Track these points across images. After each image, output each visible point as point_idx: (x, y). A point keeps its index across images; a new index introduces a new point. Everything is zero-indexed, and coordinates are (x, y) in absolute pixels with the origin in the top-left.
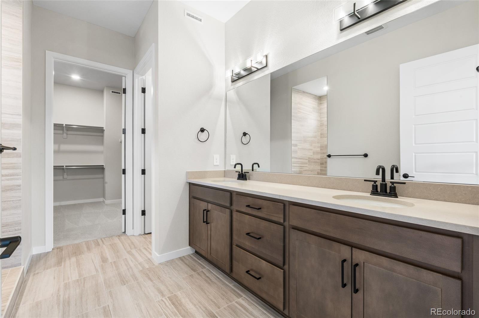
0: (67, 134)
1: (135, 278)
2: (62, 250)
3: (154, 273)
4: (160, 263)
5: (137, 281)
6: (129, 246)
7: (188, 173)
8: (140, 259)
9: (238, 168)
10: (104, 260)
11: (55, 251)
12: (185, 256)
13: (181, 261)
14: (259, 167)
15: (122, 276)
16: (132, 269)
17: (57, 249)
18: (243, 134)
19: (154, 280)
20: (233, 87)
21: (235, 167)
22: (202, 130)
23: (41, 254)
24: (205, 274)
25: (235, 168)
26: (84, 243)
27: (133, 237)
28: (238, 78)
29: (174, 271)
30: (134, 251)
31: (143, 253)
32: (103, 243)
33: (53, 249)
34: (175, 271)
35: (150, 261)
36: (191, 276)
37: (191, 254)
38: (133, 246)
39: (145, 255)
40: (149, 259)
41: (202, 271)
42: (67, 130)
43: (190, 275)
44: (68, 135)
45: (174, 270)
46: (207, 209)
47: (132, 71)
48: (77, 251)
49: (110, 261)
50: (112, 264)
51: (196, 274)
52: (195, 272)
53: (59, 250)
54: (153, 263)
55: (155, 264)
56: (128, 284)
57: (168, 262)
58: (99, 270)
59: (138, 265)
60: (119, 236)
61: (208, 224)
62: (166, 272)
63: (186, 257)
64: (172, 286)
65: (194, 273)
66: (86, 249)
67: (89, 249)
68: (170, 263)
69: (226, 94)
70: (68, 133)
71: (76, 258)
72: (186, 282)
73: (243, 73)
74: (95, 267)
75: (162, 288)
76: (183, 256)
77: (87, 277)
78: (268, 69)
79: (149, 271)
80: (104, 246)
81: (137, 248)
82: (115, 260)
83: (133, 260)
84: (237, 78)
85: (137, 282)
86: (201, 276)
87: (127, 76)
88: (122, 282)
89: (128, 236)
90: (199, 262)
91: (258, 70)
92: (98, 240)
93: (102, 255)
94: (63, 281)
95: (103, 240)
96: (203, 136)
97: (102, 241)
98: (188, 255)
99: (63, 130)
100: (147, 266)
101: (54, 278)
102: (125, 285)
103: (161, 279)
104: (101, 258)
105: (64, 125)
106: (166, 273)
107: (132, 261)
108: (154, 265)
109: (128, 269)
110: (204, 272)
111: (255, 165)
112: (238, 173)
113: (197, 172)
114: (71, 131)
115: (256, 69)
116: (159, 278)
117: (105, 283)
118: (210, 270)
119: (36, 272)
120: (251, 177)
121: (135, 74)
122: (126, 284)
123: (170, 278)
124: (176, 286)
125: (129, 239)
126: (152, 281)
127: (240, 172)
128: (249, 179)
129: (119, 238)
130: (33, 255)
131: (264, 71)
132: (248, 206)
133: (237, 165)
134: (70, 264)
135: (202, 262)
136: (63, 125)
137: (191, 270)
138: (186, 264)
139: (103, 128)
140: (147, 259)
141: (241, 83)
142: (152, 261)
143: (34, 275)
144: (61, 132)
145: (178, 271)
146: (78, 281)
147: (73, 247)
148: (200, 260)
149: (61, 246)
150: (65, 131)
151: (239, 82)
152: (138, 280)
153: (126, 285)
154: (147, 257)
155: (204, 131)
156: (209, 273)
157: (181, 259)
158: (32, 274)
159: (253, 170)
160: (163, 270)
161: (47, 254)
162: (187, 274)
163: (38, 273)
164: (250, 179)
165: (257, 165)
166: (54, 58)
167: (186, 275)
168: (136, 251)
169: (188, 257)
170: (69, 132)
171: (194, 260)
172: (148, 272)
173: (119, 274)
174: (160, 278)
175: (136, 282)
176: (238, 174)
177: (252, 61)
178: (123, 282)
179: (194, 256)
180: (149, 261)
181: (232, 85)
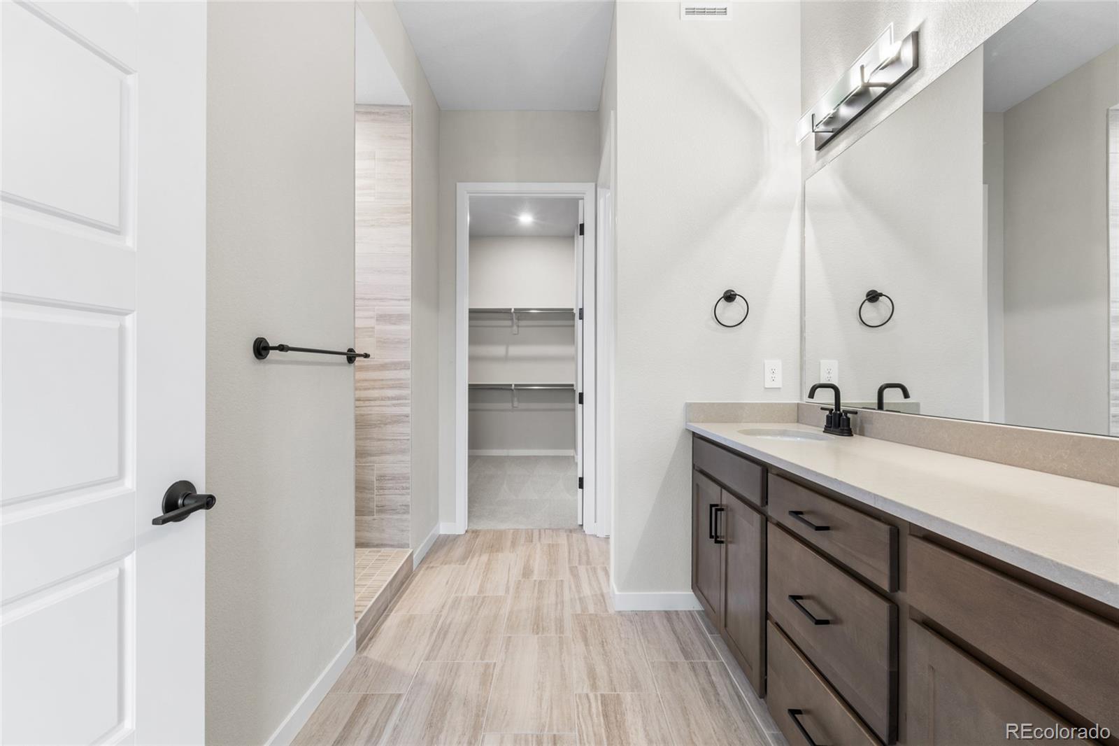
0: (518, 326)
1: (560, 629)
2: (477, 536)
3: (599, 630)
4: (620, 612)
5: (561, 635)
6: (580, 556)
7: (689, 406)
8: (587, 591)
9: (826, 397)
10: (527, 572)
11: (468, 535)
12: (681, 611)
13: (665, 621)
14: (906, 395)
15: (540, 614)
16: (563, 605)
17: (473, 532)
18: (868, 295)
19: (592, 645)
20: (820, 162)
21: (811, 395)
22: (730, 297)
23: (449, 536)
24: (709, 673)
25: (813, 398)
26: (512, 531)
27: (592, 538)
28: (836, 129)
29: (640, 640)
30: (582, 570)
31: (597, 577)
32: (540, 538)
33: (466, 531)
34: (642, 641)
35: (602, 601)
36: (674, 666)
37: (697, 611)
38: (584, 558)
39: (600, 584)
40: (602, 595)
41: (704, 662)
42: (518, 319)
43: (672, 663)
44: (520, 329)
45: (641, 637)
46: (718, 503)
47: (593, 184)
48: (495, 544)
49: (535, 578)
50: (535, 585)
51: (686, 665)
52: (686, 659)
53: (474, 534)
54: (606, 606)
55: (609, 610)
56: (542, 634)
57: (636, 613)
58: (511, 590)
59: (578, 602)
60: (571, 531)
61: (722, 545)
62: (623, 636)
63: (681, 614)
64: (621, 672)
65: (683, 659)
66: (509, 543)
67: (514, 544)
68: (641, 619)
69: (804, 188)
70: (520, 324)
71: (490, 555)
72: (656, 676)
73: (847, 112)
74: (508, 581)
75: (601, 669)
76: (677, 611)
77: (488, 597)
78: (923, 75)
79: (591, 620)
80: (538, 545)
81: (591, 565)
82: (544, 579)
83: (573, 587)
84: (832, 134)
85: (560, 637)
86: (696, 675)
87: (585, 196)
88: (535, 627)
89: (586, 535)
90: (706, 638)
91: (890, 88)
92: (534, 531)
93: (528, 561)
94: (456, 593)
95: (542, 531)
96: (731, 312)
97: (540, 534)
98: (689, 611)
99: (512, 319)
100: (591, 609)
101: (447, 583)
102: (537, 634)
103: (606, 648)
104: (524, 568)
105: (513, 310)
106: (621, 639)
107: (570, 588)
108: (607, 611)
109: (557, 604)
110: (709, 666)
111: (887, 392)
112: (828, 412)
113: (713, 404)
114: (525, 319)
115: (883, 89)
116: (603, 644)
117: (508, 619)
118: (726, 669)
119: (431, 565)
120: (867, 426)
121: (598, 189)
122: (540, 633)
123: (625, 653)
124: (629, 675)
125: (585, 541)
126: (587, 645)
127: (832, 410)
128: (862, 433)
129: (568, 536)
130: (440, 535)
131: (911, 86)
132: (796, 514)
133: (819, 389)
134: (477, 565)
135: (715, 639)
136: (511, 309)
137: (678, 649)
138: (675, 632)
139: (572, 309)
140: (599, 592)
141: (841, 144)
142: (606, 601)
143: (428, 568)
144: (508, 323)
145: (648, 641)
146: (473, 599)
147: (493, 535)
148: (711, 633)
149: (480, 528)
150: (515, 320)
151: (837, 145)
152: (562, 632)
153: (540, 635)
154: (600, 589)
155: (735, 299)
156: (721, 676)
157: (668, 615)
158: (425, 566)
159: (880, 406)
160: (619, 630)
161: (456, 538)
162: (666, 658)
163: (432, 567)
164: (866, 433)
165: (899, 390)
166: (468, 193)
167: (662, 659)
168: (587, 570)
169: (687, 617)
170: (522, 323)
171: (697, 628)
172: (589, 622)
173: (538, 609)
174: (605, 644)
175: (559, 635)
176: (827, 416)
177: (865, 70)
178: (538, 627)
179: (703, 619)
180: (602, 598)
181: (818, 159)
